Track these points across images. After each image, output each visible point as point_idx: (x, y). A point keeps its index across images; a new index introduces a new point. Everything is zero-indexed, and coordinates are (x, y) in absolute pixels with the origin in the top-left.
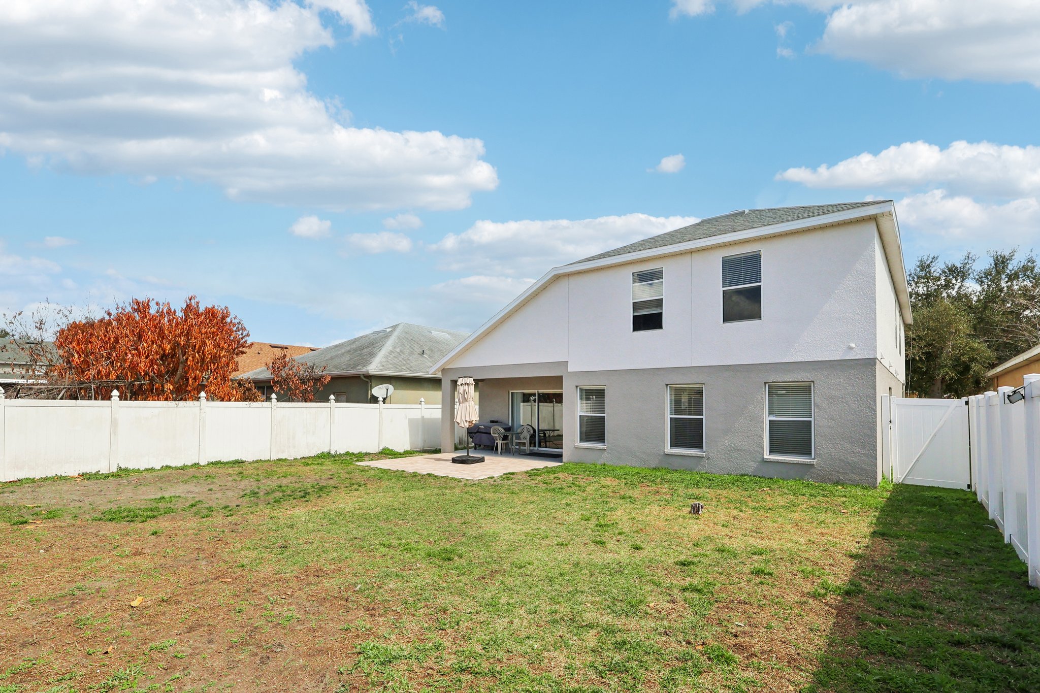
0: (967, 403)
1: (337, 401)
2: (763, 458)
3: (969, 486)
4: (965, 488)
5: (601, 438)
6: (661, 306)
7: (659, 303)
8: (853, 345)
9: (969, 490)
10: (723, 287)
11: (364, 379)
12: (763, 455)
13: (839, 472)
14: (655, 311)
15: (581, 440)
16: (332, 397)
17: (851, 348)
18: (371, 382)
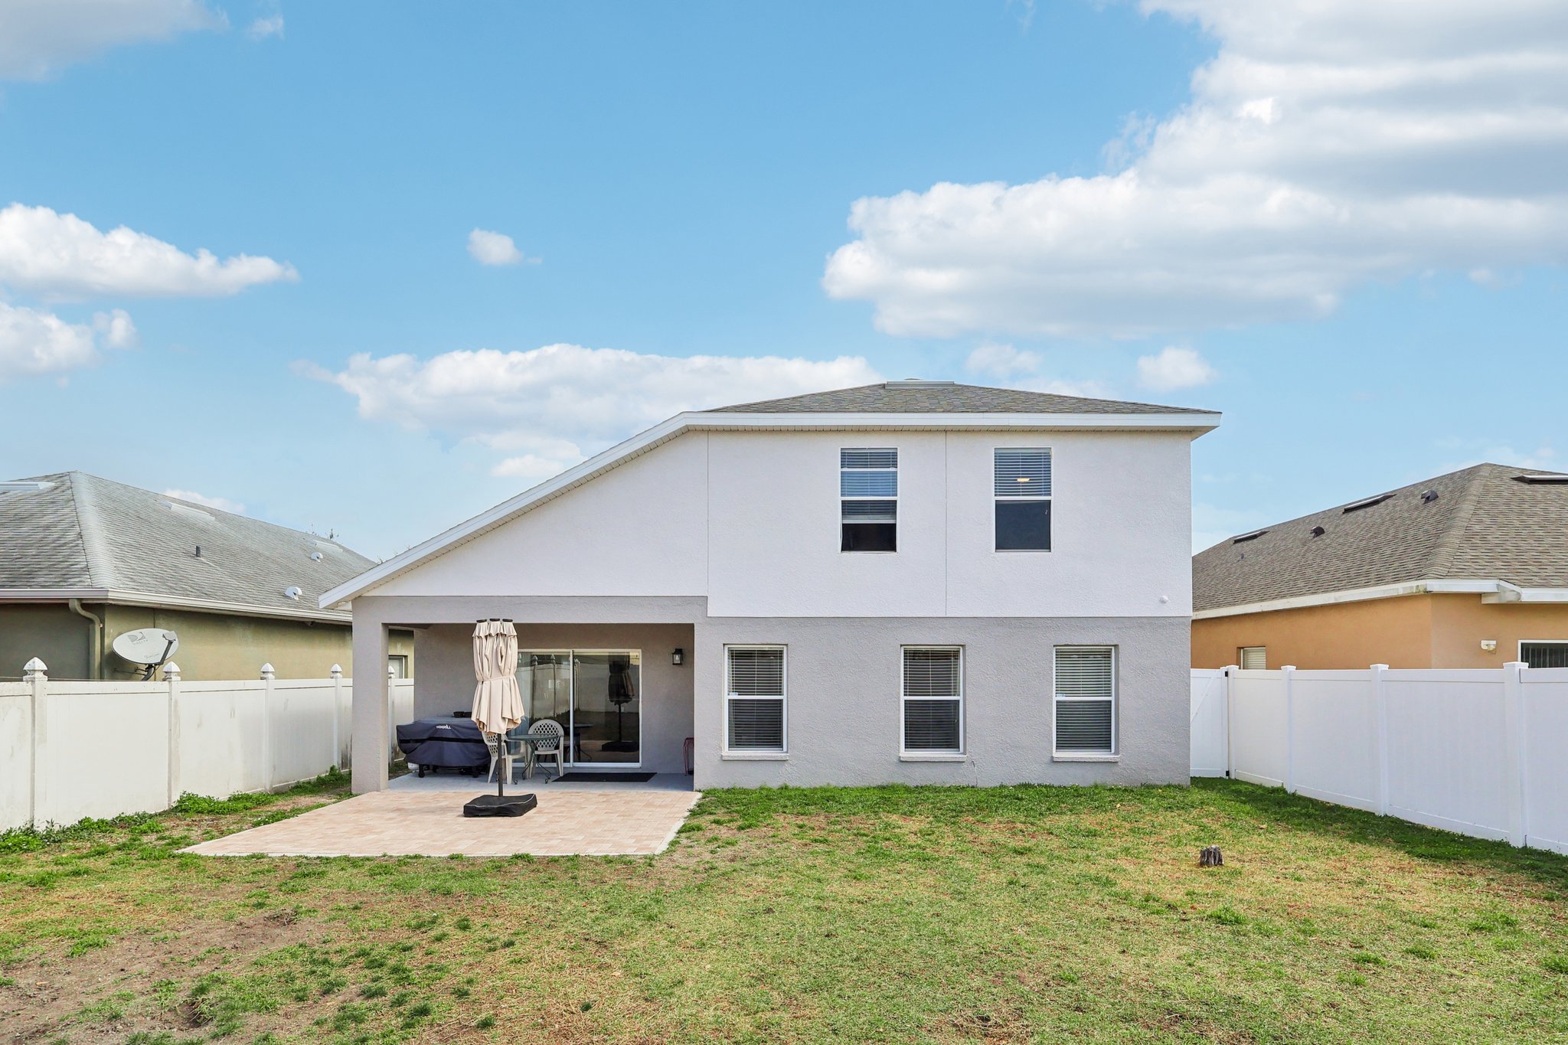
0: (1227, 674)
1: (52, 675)
2: (1052, 757)
3: (1228, 773)
4: (1224, 776)
5: (774, 738)
6: (895, 513)
7: (890, 508)
8: (1165, 598)
9: (1227, 778)
10: (995, 495)
11: (83, 613)
12: (1052, 753)
13: (1147, 770)
14: (883, 520)
15: (730, 746)
16: (37, 664)
17: (1163, 602)
18: (102, 621)
